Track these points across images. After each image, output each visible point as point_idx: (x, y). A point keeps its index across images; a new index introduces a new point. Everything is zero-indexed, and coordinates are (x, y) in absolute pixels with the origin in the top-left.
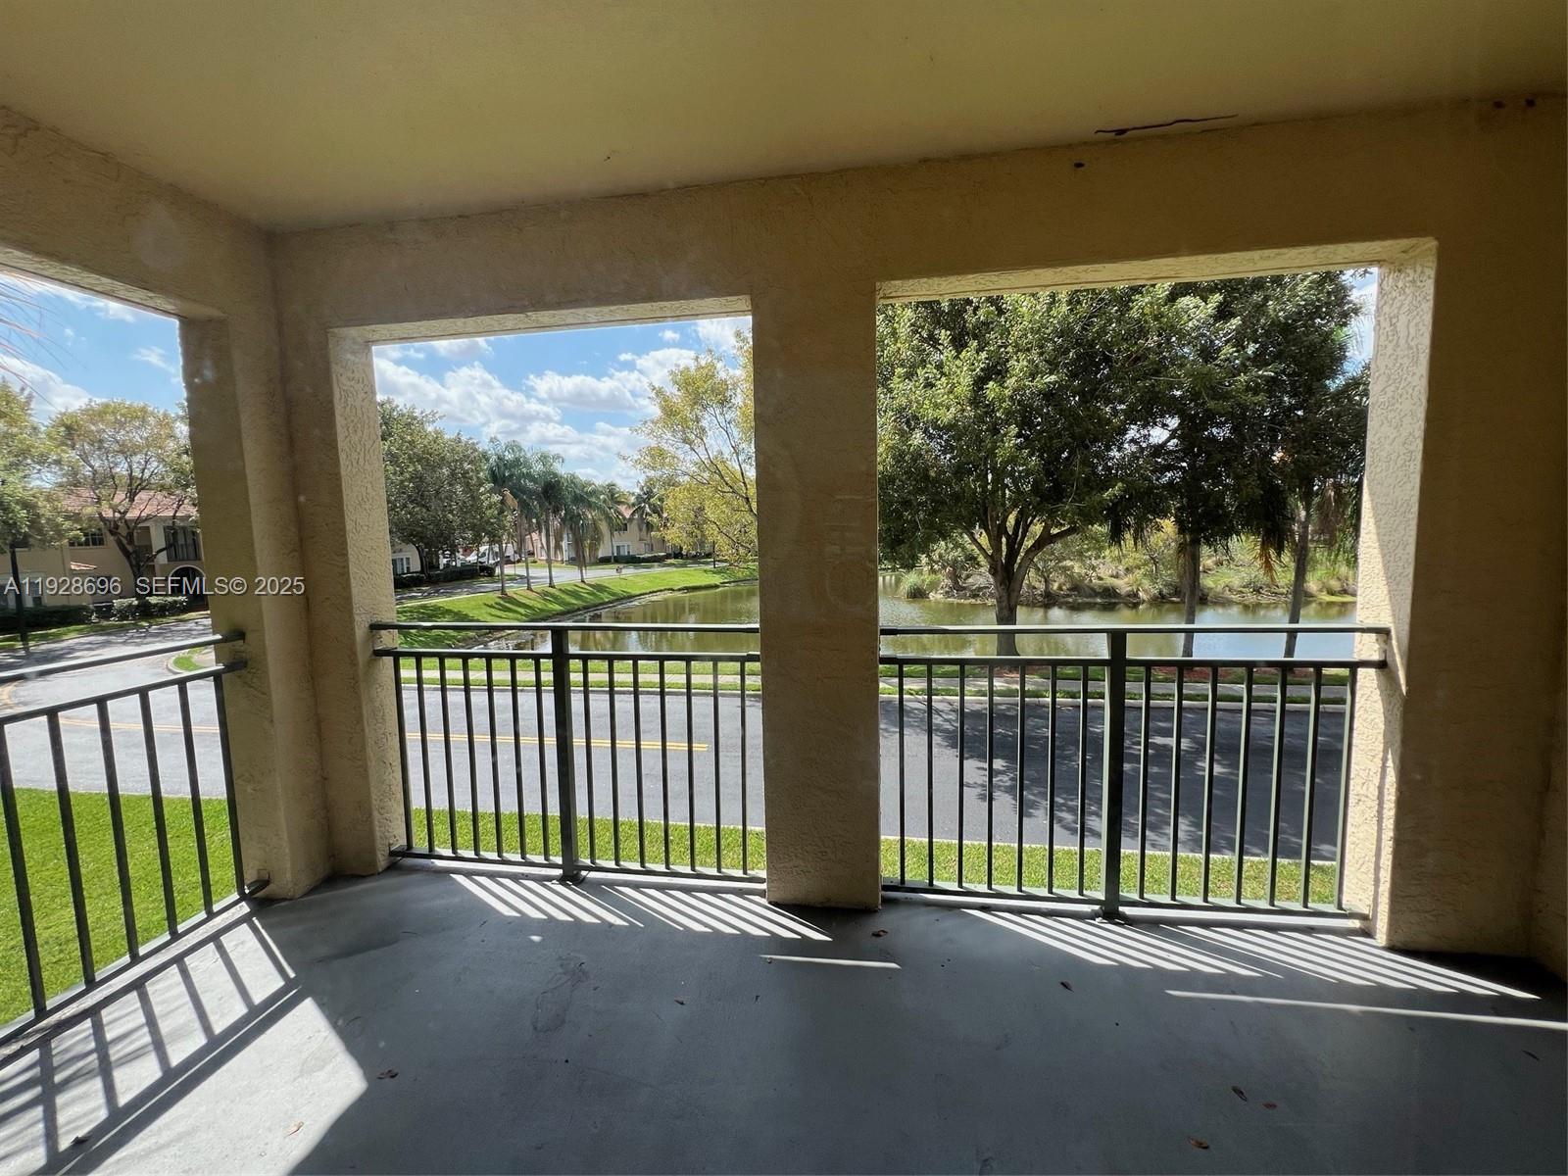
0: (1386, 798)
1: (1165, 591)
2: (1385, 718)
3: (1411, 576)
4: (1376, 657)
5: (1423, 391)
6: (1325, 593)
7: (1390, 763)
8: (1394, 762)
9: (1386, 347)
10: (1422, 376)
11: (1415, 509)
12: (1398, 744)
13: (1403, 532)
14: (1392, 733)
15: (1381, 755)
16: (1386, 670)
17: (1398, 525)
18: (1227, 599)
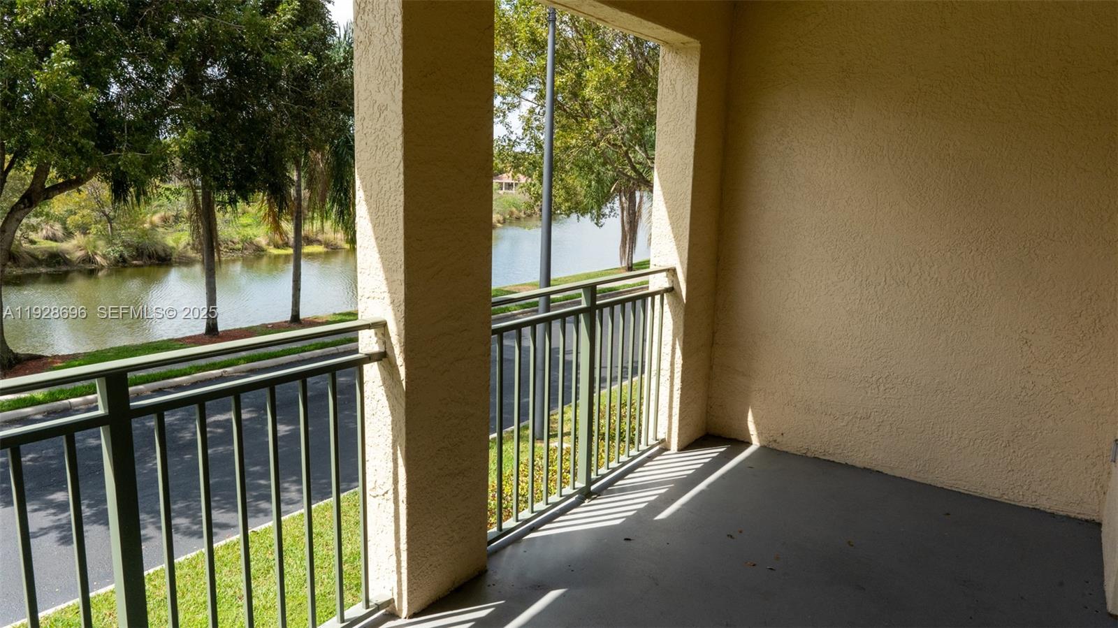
0: (676, 366)
1: (126, 254)
2: (673, 320)
3: (688, 236)
4: (667, 285)
5: (693, 129)
6: (272, 247)
7: (678, 347)
8: (680, 345)
9: (668, 97)
10: (692, 121)
11: (690, 197)
12: (681, 335)
13: (682, 211)
14: (678, 328)
15: (671, 343)
16: (673, 292)
17: (679, 206)
18: (190, 258)
